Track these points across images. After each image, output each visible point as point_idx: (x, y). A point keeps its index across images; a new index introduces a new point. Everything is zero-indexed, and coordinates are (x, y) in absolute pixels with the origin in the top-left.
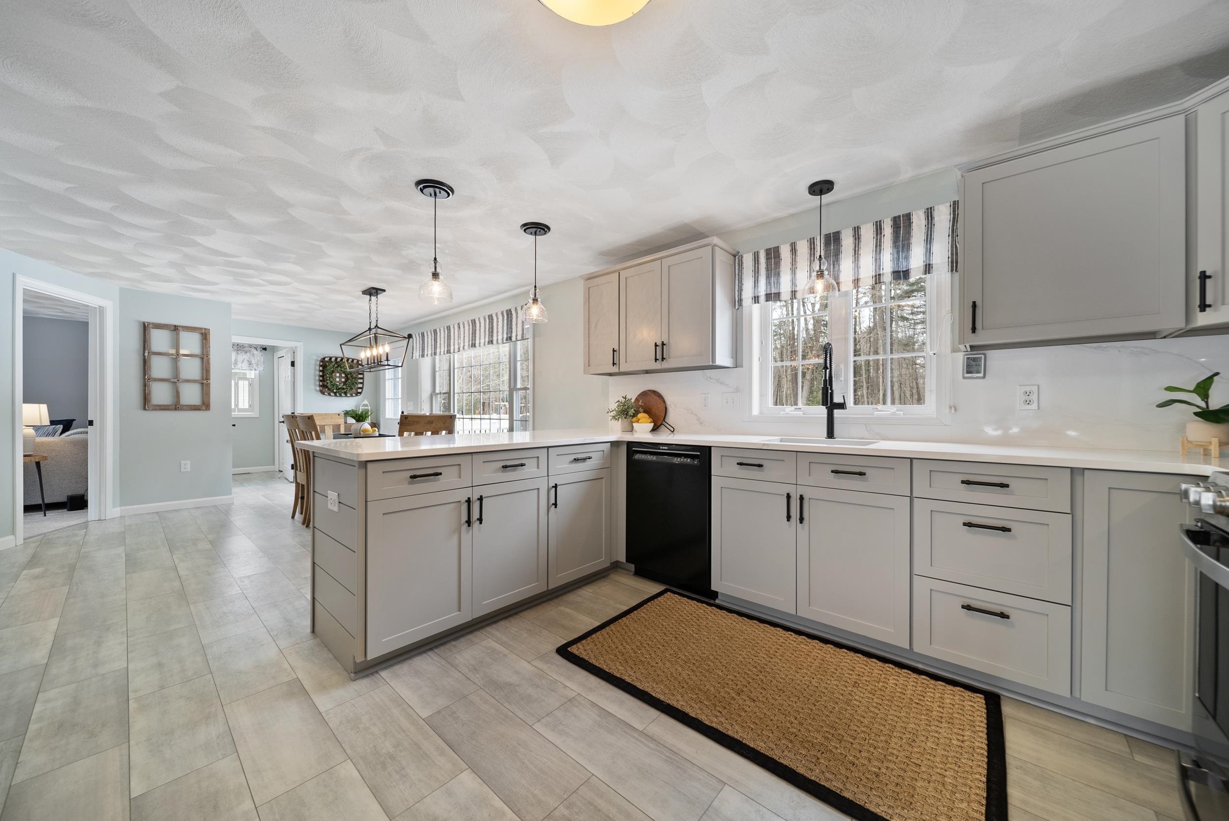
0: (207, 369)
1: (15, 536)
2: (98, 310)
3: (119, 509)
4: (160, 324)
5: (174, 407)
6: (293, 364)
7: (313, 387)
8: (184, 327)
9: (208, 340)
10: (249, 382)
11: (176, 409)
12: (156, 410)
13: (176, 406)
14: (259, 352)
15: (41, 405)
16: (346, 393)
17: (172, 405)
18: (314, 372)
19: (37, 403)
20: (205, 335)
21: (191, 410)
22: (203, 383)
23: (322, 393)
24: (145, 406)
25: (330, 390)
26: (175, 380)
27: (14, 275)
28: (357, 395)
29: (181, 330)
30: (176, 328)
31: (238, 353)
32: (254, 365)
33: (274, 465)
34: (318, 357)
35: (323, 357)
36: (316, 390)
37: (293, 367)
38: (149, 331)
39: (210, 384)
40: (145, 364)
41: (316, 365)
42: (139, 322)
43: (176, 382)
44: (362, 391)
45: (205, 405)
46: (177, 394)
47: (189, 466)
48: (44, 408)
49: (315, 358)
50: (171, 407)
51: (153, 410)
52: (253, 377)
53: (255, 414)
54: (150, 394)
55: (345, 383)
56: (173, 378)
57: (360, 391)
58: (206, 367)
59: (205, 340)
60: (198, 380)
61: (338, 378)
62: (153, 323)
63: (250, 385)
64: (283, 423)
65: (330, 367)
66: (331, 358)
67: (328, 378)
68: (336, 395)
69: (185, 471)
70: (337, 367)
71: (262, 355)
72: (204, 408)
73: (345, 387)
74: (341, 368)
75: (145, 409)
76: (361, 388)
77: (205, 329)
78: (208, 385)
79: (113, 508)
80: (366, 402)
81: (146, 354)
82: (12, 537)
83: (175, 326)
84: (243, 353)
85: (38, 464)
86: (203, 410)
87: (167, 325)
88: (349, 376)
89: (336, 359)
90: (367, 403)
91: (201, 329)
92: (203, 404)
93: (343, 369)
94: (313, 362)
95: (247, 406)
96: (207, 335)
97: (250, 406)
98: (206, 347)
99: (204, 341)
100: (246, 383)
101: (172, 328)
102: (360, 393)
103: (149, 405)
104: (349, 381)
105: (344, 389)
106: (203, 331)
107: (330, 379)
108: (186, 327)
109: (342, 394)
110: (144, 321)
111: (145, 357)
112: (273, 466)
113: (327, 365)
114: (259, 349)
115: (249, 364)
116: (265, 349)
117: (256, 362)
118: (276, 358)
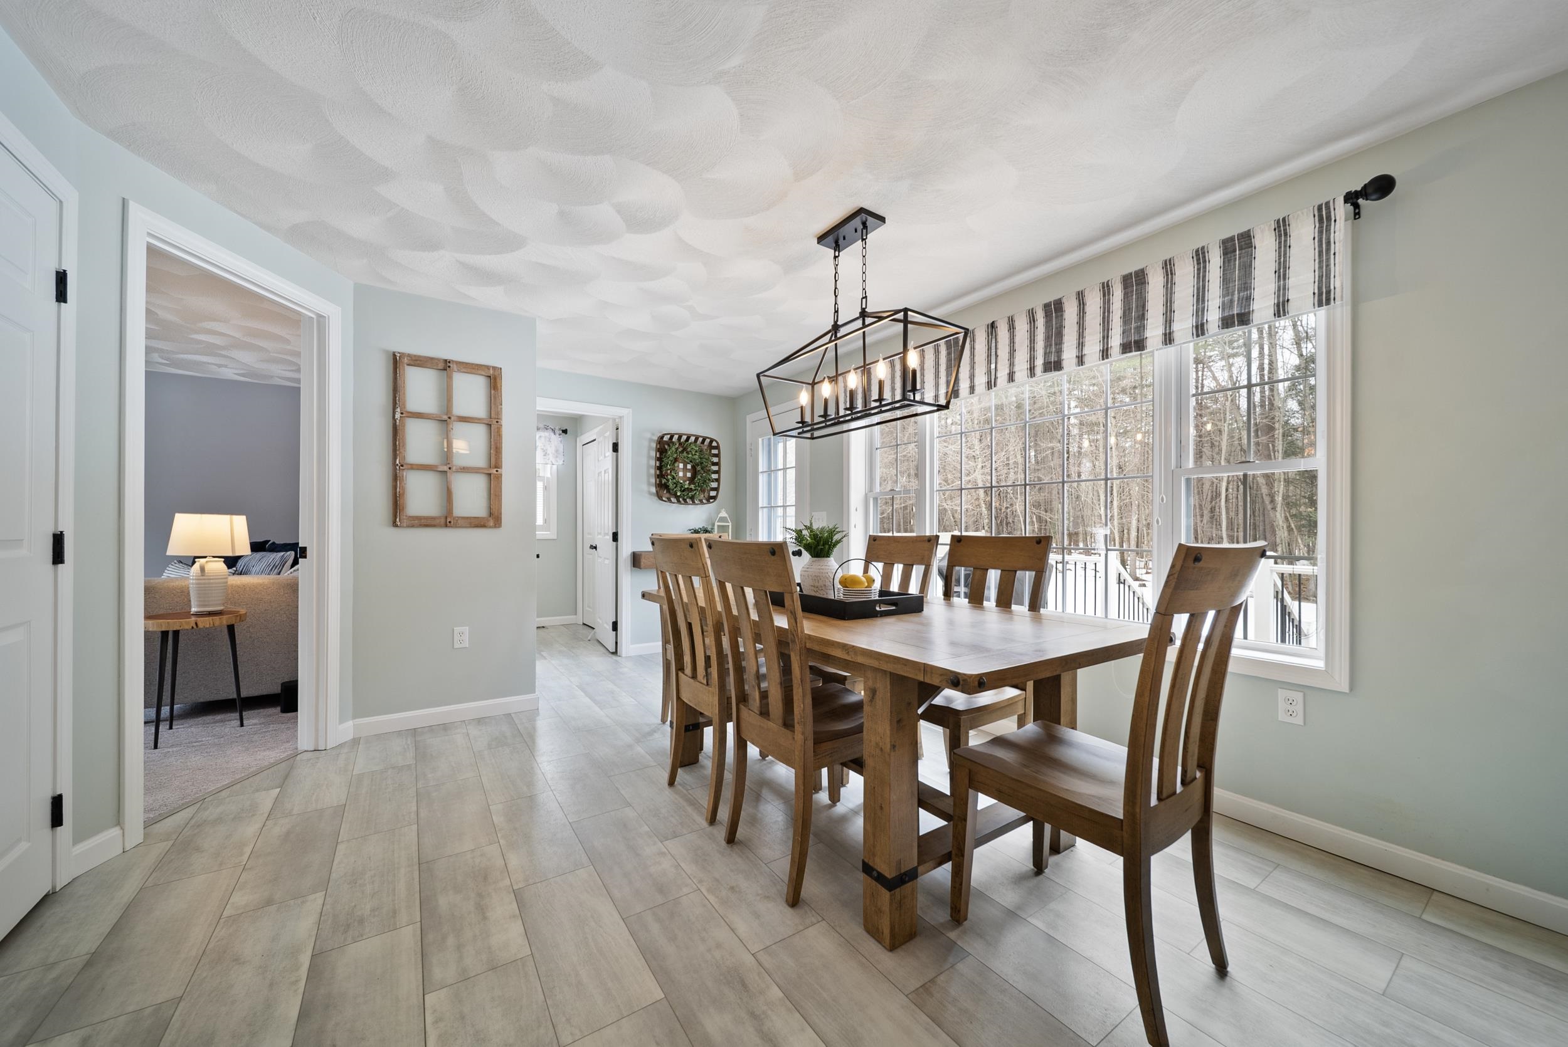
0: (497, 448)
1: (122, 829)
2: (315, 321)
3: (350, 723)
4: (419, 356)
5: (443, 521)
6: (615, 447)
7: (645, 487)
8: (460, 362)
9: (499, 391)
11: (446, 526)
12: (413, 526)
13: (447, 520)
14: (558, 435)
15: (235, 517)
16: (692, 498)
17: (439, 518)
18: (647, 461)
19: (227, 514)
20: (494, 379)
21: (471, 527)
22: (490, 474)
23: (659, 497)
24: (396, 520)
25: (669, 492)
26: (445, 468)
27: (124, 203)
28: (708, 501)
29: (455, 369)
30: (446, 366)
32: (551, 456)
33: (576, 614)
34: (653, 434)
35: (660, 434)
36: (651, 494)
37: (615, 453)
38: (401, 371)
39: (501, 475)
40: (396, 433)
41: (650, 448)
42: (387, 352)
43: (446, 472)
44: (717, 495)
45: (493, 518)
46: (448, 495)
47: (466, 637)
48: (240, 523)
49: (648, 435)
50: (438, 521)
51: (408, 526)
52: (550, 476)
53: (552, 533)
54: (403, 494)
55: (692, 480)
56: (442, 465)
57: (713, 493)
58: (496, 444)
59: (494, 389)
60: (482, 469)
61: (682, 472)
62: (409, 355)
63: (545, 487)
64: (594, 549)
65: (671, 452)
66: (672, 437)
67: (669, 471)
68: (679, 502)
69: (461, 646)
70: (682, 452)
71: (561, 441)
72: (492, 524)
73: (692, 486)
74: (688, 453)
75: (395, 525)
76: (716, 489)
77: (494, 368)
78: (499, 478)
79: (339, 724)
80: (723, 514)
81: (398, 416)
82: (115, 832)
83: (446, 361)
85: (231, 629)
86: (490, 527)
87: (432, 359)
88: (699, 468)
89: (680, 437)
90: (726, 515)
91: (488, 367)
92: (491, 514)
93: (690, 456)
94: (646, 443)
96: (498, 379)
97: (545, 521)
98: (495, 404)
99: (493, 392)
101: (441, 366)
102: (714, 498)
103: (402, 517)
104: (699, 477)
105: (691, 490)
106: (491, 372)
107: (671, 472)
108: (463, 363)
109: (688, 500)
110: (394, 351)
111: (395, 421)
112: (575, 616)
113: (666, 450)
114: (558, 432)
115: (544, 455)
116: (565, 431)
117: (553, 452)
118: (579, 445)
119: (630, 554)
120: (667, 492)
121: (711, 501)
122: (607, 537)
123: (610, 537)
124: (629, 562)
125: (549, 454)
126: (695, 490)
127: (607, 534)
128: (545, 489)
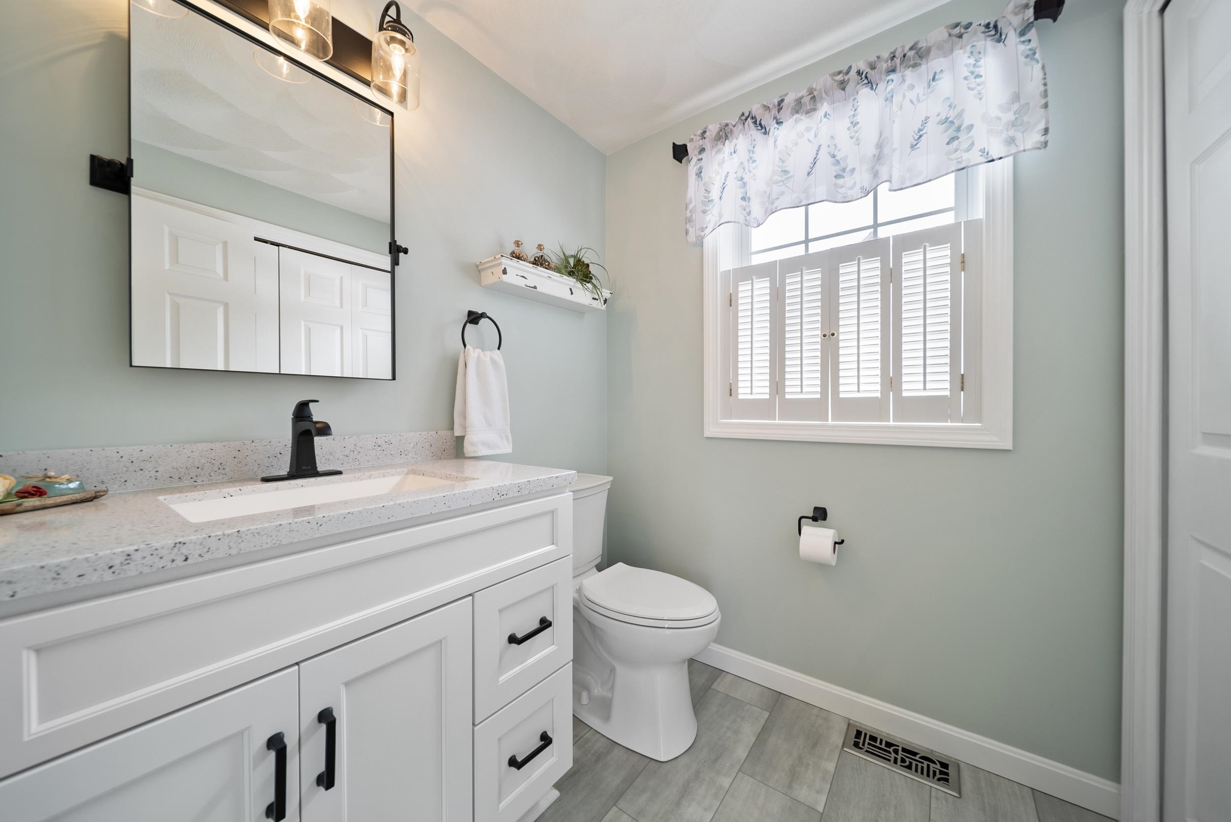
10: (954, 249)
14: (1012, 37)
52: (980, 212)
53: (991, 430)
63: (961, 262)
71: (1031, 56)
84: (920, 88)
95: (938, 384)
97: (961, 382)
114: (1014, 24)
115: (951, 141)
117: (995, 112)
125: (970, 127)
128: (959, 266)
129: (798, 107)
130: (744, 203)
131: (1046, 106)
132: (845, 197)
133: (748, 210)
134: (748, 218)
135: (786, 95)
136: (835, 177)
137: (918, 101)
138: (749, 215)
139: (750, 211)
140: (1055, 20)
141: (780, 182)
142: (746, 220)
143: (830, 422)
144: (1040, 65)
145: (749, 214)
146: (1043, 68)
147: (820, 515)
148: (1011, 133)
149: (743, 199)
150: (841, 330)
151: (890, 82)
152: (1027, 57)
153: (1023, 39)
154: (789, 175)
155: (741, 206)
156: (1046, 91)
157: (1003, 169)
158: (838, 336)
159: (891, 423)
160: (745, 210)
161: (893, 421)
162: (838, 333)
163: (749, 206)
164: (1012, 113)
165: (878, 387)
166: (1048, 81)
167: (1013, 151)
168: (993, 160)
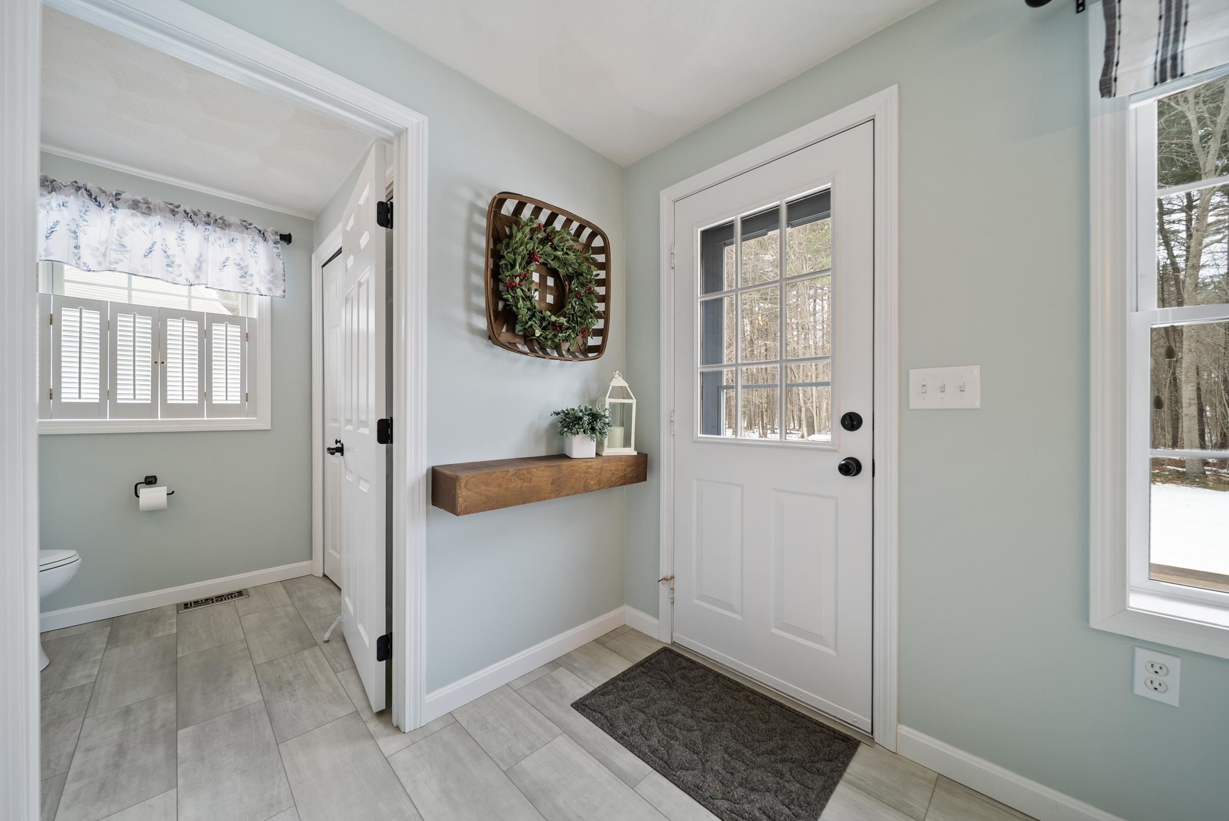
6: (385, 214)
7: (460, 314)
10: (242, 329)
14: (271, 243)
16: (559, 346)
18: (466, 256)
23: (492, 338)
28: (585, 355)
31: (207, 239)
32: (257, 279)
33: (311, 558)
34: (480, 195)
35: (495, 197)
36: (473, 330)
37: (386, 230)
44: (604, 341)
49: (467, 195)
52: (255, 315)
53: (261, 420)
55: (558, 308)
57: (594, 341)
61: (538, 289)
63: (246, 337)
64: (338, 454)
66: (519, 207)
67: (517, 280)
68: (533, 351)
70: (543, 242)
71: (279, 255)
73: (554, 322)
76: (602, 333)
80: (619, 383)
84: (224, 241)
88: (569, 287)
89: (537, 211)
90: (623, 384)
93: (559, 253)
94: (462, 213)
95: (235, 398)
97: (246, 397)
100: (235, 331)
102: (599, 350)
104: (570, 305)
105: (554, 329)
107: (516, 287)
109: (550, 349)
113: (507, 232)
114: (271, 237)
115: (242, 277)
116: (286, 238)
117: (263, 273)
118: (316, 265)
119: (424, 471)
120: (507, 331)
121: (590, 355)
122: (365, 431)
123: (372, 431)
124: (422, 493)
125: (252, 275)
126: (568, 328)
127: (365, 424)
128: (245, 339)
129: (135, 205)
130: (76, 251)
131: (284, 280)
132: (174, 280)
133: (78, 256)
134: (78, 262)
135: (124, 192)
136: (167, 265)
137: (224, 246)
138: (79, 260)
139: (80, 256)
140: (288, 244)
141: (118, 251)
142: (77, 263)
143: (159, 419)
144: (282, 262)
145: (79, 258)
146: (283, 263)
147: (151, 481)
148: (270, 286)
149: (76, 247)
150: (168, 360)
151: (207, 230)
152: (277, 255)
153: (275, 245)
154: (125, 249)
155: (74, 253)
156: (284, 274)
157: (266, 300)
158: (167, 363)
159: (205, 419)
160: (76, 256)
161: (207, 417)
162: (166, 361)
163: (79, 253)
164: (270, 276)
165: (197, 398)
166: (285, 270)
167: (271, 295)
168: (262, 295)
